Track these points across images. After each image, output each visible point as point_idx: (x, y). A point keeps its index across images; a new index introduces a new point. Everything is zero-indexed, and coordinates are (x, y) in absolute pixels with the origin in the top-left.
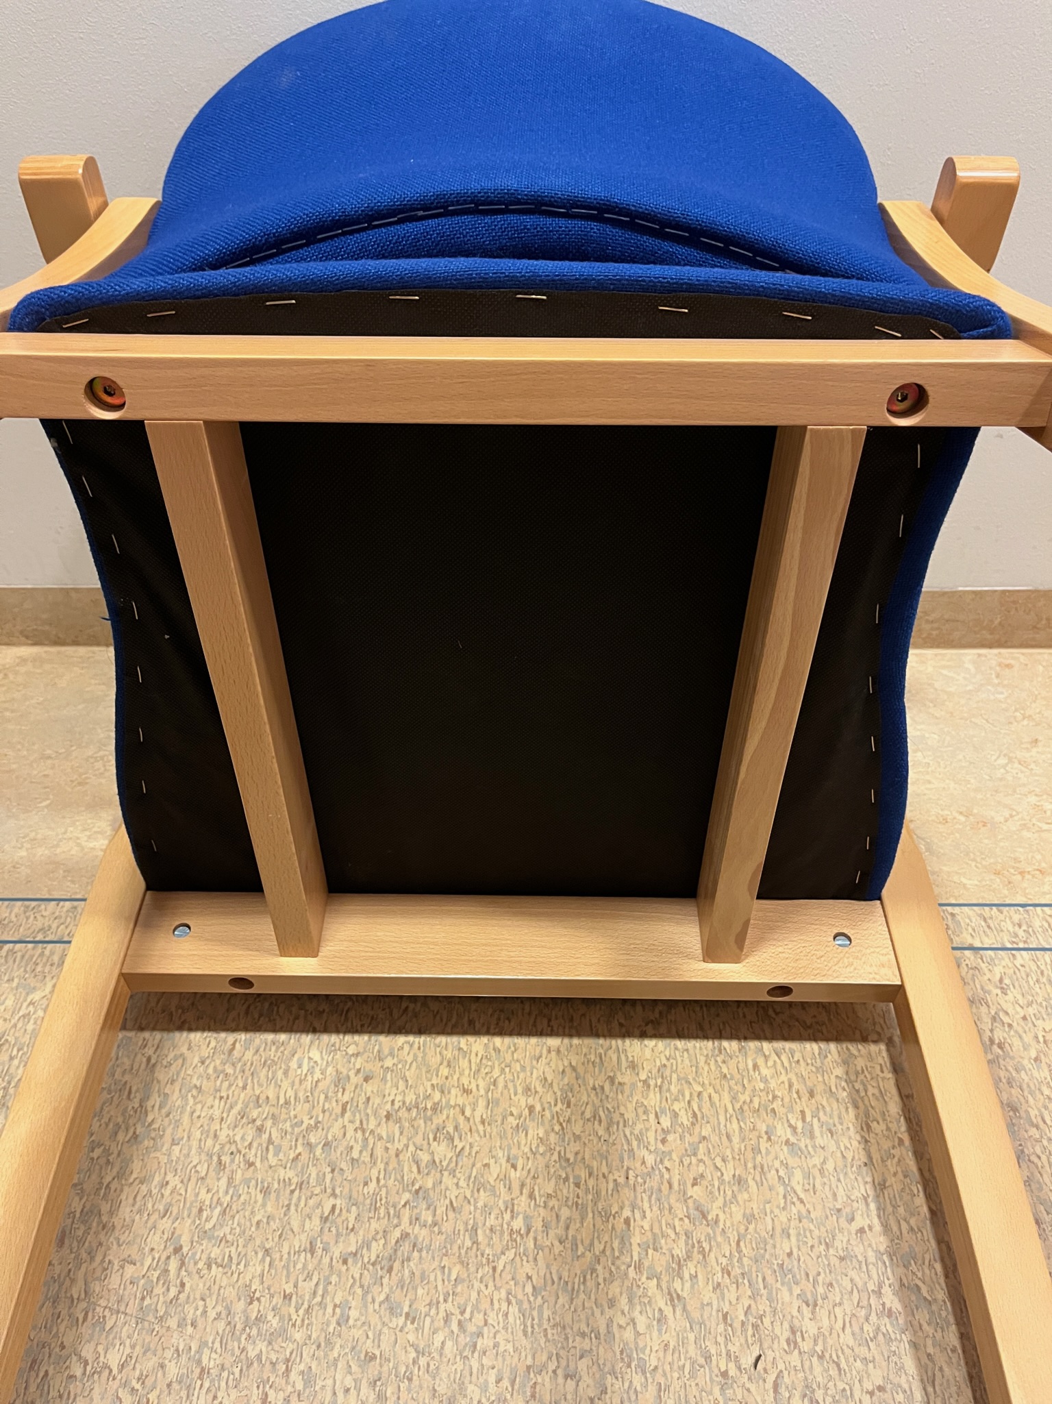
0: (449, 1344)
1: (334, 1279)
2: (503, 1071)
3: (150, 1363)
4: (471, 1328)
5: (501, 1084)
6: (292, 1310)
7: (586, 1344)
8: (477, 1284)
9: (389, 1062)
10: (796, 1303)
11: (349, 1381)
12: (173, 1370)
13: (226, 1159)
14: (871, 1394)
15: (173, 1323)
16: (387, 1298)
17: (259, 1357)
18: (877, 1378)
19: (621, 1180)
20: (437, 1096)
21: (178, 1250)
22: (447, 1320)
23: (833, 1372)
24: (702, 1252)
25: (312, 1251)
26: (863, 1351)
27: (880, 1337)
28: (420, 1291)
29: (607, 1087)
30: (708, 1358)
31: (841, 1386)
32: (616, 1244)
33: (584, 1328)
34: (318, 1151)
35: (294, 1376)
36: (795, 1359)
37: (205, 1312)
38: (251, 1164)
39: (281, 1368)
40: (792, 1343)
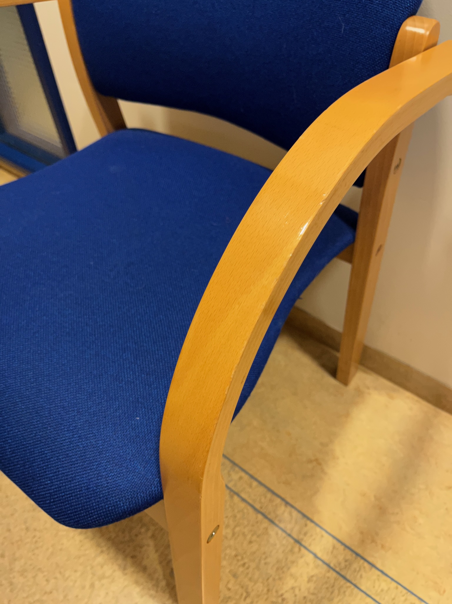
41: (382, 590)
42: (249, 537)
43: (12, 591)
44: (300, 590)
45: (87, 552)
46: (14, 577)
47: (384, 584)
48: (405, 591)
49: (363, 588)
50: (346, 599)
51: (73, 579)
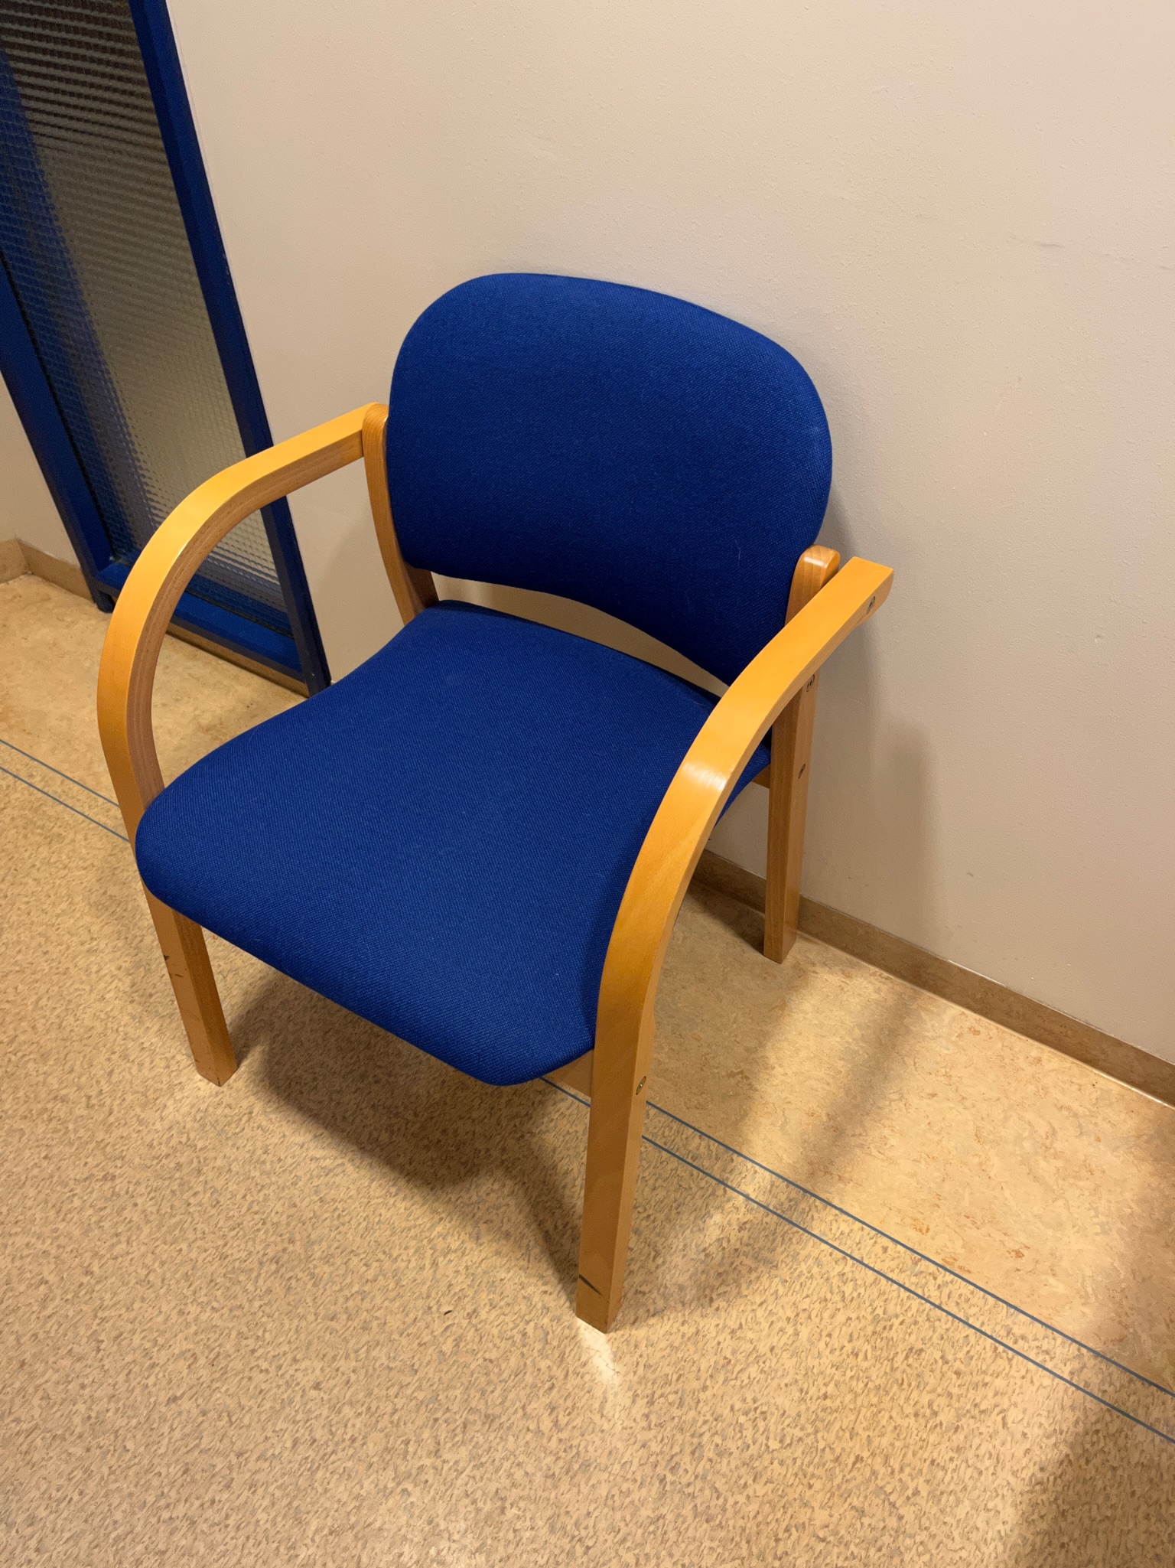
0: (328, 1221)
1: (302, 1164)
2: (439, 1115)
3: (212, 1154)
4: (341, 1220)
5: (435, 1120)
6: (278, 1166)
7: (382, 1257)
8: (357, 1203)
9: (392, 1079)
10: (486, 1301)
11: (280, 1210)
13: (293, 1084)
14: (485, 1360)
15: (230, 1143)
16: (318, 1186)
17: (253, 1178)
18: (493, 1355)
19: (453, 1200)
20: (401, 1109)
21: (251, 1113)
22: (336, 1209)
23: (477, 1339)
25: (302, 1147)
26: (497, 1341)
27: (511, 1341)
28: (332, 1192)
29: (483, 1153)
30: (428, 1296)
31: (475, 1347)
32: (429, 1225)
33: (387, 1250)
34: (333, 1104)
35: (261, 1194)
36: (465, 1323)
37: (244, 1146)
38: (302, 1093)
39: (259, 1187)
40: (469, 1316)
41: (842, 1233)
42: (651, 1182)
43: (315, 1285)
44: (729, 1241)
45: (420, 1221)
46: (315, 1267)
47: (844, 1225)
48: (873, 1233)
49: (814, 1233)
50: (792, 1247)
51: (405, 1258)
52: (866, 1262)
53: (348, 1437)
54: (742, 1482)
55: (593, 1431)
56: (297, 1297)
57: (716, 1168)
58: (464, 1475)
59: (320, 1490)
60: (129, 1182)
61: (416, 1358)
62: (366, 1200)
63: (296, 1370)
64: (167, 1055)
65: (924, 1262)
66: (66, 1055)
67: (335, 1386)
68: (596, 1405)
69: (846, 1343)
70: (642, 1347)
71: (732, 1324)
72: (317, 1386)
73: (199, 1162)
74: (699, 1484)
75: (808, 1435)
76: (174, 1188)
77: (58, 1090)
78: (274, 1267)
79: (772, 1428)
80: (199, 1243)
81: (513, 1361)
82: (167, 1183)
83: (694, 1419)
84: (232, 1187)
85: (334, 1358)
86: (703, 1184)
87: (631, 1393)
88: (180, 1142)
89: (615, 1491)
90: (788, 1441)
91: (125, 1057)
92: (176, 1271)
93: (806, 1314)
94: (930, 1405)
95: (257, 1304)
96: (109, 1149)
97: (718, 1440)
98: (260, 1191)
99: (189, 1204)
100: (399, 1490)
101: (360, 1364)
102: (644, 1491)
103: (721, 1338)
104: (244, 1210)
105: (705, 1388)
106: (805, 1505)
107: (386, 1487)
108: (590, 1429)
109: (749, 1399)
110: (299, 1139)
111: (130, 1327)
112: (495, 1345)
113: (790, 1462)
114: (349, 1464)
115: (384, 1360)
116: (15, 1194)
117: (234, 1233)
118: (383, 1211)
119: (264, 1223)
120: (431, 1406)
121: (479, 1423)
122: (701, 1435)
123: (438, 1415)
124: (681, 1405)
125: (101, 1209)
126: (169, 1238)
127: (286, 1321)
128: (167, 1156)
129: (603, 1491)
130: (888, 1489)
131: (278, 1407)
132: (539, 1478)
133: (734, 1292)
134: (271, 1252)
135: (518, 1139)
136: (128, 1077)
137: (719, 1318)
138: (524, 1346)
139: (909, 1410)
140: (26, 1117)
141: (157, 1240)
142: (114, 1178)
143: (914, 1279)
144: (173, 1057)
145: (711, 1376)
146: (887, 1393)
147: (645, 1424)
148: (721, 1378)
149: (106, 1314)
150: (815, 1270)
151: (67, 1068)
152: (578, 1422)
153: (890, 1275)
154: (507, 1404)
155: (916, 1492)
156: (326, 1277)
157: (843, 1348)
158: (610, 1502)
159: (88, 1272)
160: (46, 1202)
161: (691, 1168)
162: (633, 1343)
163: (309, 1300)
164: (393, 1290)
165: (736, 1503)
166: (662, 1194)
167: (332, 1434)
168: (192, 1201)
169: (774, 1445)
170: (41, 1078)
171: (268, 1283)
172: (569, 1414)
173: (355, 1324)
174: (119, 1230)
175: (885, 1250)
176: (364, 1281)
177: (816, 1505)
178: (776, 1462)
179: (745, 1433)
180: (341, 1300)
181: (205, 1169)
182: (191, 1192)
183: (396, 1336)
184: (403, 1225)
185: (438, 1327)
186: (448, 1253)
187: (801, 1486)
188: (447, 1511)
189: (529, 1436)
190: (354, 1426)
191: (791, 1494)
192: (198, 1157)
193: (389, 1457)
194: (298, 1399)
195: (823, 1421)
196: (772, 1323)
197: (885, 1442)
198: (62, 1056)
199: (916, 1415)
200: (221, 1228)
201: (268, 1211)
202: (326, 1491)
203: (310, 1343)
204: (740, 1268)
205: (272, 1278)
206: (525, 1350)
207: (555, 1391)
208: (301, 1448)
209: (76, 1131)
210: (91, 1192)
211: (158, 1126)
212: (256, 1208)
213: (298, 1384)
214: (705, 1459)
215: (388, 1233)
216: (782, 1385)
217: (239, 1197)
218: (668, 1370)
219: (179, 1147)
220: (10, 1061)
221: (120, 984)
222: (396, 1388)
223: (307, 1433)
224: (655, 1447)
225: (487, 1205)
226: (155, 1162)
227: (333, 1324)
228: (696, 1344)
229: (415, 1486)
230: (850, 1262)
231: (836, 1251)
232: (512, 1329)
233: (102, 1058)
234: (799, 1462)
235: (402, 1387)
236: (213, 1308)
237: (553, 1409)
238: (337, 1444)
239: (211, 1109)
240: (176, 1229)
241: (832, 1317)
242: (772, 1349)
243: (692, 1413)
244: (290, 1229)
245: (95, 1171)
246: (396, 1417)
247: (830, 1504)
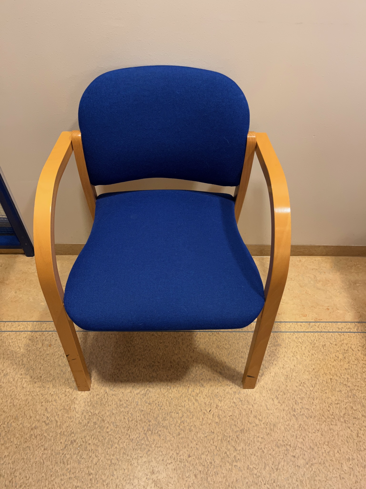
0: (156, 409)
1: (135, 397)
2: (166, 358)
3: (103, 412)
4: (160, 406)
5: (165, 361)
6: (128, 403)
7: (180, 408)
8: (161, 398)
9: (143, 357)
10: (218, 401)
11: (139, 415)
12: (108, 414)
13: (113, 376)
14: (229, 416)
15: (107, 405)
16: (145, 401)
17: (123, 411)
18: (230, 414)
19: (188, 379)
20: (153, 363)
21: (106, 392)
22: (156, 404)
23: (223, 412)
24: (202, 392)
25: (131, 393)
26: (229, 409)
27: (232, 407)
28: (151, 399)
29: (186, 362)
30: (201, 410)
31: (224, 415)
32: (186, 391)
33: (180, 405)
34: (131, 374)
35: (129, 414)
36: (217, 410)
37: (112, 404)
38: (118, 377)
39: (127, 413)
40: (216, 408)
41: (289, 328)
42: (236, 342)
43: (167, 429)
45: (183, 391)
46: (163, 424)
47: (288, 325)
48: (296, 323)
49: (283, 331)
50: (281, 338)
51: (187, 404)
52: (299, 331)
53: (209, 463)
54: (311, 403)
55: (270, 415)
56: (164, 436)
57: (249, 329)
58: (247, 450)
59: (212, 483)
60: (82, 439)
61: (211, 429)
62: (163, 395)
63: (180, 456)
64: (63, 392)
65: (311, 323)
66: (24, 413)
67: (194, 452)
68: (266, 408)
69: (309, 354)
70: (265, 386)
71: (281, 366)
72: (189, 456)
73: (101, 417)
74: (303, 410)
75: (317, 381)
76: (99, 431)
77: (31, 426)
78: (150, 432)
79: (308, 385)
80: (120, 441)
81: (237, 412)
82: (95, 431)
83: (290, 395)
84: (118, 418)
85: (188, 445)
86: (249, 335)
87: (271, 399)
88: (90, 416)
89: (286, 426)
90: (314, 386)
91: (47, 401)
92: (120, 454)
93: (296, 352)
94: (336, 356)
95: (153, 446)
96: (65, 433)
97: (299, 396)
98: (128, 414)
99: (108, 432)
100: (233, 466)
101: (197, 441)
102: (292, 421)
103: (281, 371)
104: (127, 422)
105: (287, 386)
106: (328, 398)
107: (229, 469)
108: (268, 415)
109: (299, 382)
110: (129, 391)
111: (118, 480)
112: (229, 411)
113: (317, 390)
114: (215, 470)
115: (203, 436)
116: (43, 467)
117: (129, 431)
118: (170, 395)
119: (137, 422)
120: (225, 439)
121: (240, 434)
122: (294, 398)
123: (228, 439)
124: (285, 394)
125: (78, 453)
126: (110, 446)
127: (166, 445)
128: (88, 422)
129: (283, 428)
130: (342, 382)
131: (183, 470)
132: (266, 437)
133: (276, 357)
134: (146, 428)
135: (193, 352)
136: (54, 407)
137: (278, 366)
138: (236, 406)
139: (333, 360)
140: (26, 442)
141: (105, 449)
142: (75, 441)
143: (312, 329)
144: (65, 391)
145: (286, 382)
146: (325, 359)
147: (280, 405)
148: (289, 381)
149: (107, 482)
150: (290, 340)
151: (29, 418)
152: (264, 416)
153: (306, 331)
154: (244, 424)
155: (348, 378)
156: (168, 425)
157: (309, 355)
158: (286, 430)
159: (90, 474)
160: (57, 463)
161: (243, 333)
162: (262, 387)
163: (168, 434)
164: (190, 415)
165: (314, 409)
166: (241, 344)
167: (204, 466)
168: (108, 430)
169: (311, 389)
170: (21, 426)
171: (152, 438)
172: (261, 415)
173: (187, 432)
174: (90, 455)
175: (301, 325)
176: (180, 418)
177: (331, 396)
178: (315, 392)
179: (303, 390)
180: (178, 428)
181: (104, 418)
182: (105, 428)
183: (201, 427)
184: (179, 395)
185: (210, 416)
186: (198, 394)
187: (324, 395)
188: (250, 463)
189: (255, 428)
190: (208, 459)
191: (324, 398)
192: (99, 416)
193: (224, 460)
194: (187, 464)
195: (317, 375)
196: (290, 359)
197: (333, 371)
198: (23, 414)
199: (335, 360)
200: (124, 432)
201: (135, 417)
202: (214, 482)
203: (178, 446)
204: (273, 351)
205: (152, 436)
206: (237, 407)
207: (253, 412)
208: (198, 476)
209: (48, 435)
210: (71, 450)
211: (78, 415)
212: (130, 419)
213: (183, 460)
214: (299, 403)
215: (177, 400)
216: (303, 373)
217: (123, 419)
218: (275, 387)
219: (90, 417)
220: (4, 427)
221: (26, 380)
222: (212, 441)
223: (197, 471)
224: (286, 409)
225: (198, 375)
226: (85, 427)
227: (180, 436)
228: (277, 376)
229: (237, 462)
230: (296, 333)
231: (291, 333)
232: (230, 404)
233: (39, 406)
234: (319, 389)
235: (213, 439)
236: (140, 457)
237: (256, 417)
238: (207, 467)
239: (92, 399)
240: (109, 442)
241: (302, 349)
242: (294, 366)
243: (289, 394)
244: (146, 418)
245: (66, 443)
246: (218, 448)
247: (333, 394)
